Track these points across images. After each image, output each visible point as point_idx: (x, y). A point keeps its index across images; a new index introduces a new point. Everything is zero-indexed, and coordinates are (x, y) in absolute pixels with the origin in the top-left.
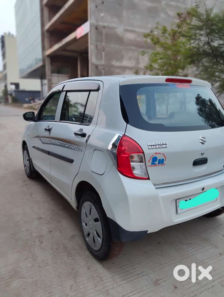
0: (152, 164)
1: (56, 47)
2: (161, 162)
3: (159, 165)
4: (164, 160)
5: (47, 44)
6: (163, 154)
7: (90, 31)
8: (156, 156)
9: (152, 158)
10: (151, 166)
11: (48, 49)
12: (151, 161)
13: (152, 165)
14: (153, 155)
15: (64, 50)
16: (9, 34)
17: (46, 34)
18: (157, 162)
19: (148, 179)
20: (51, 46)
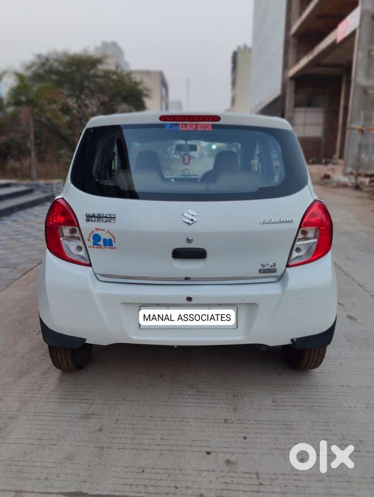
0: (94, 244)
1: (304, 61)
2: (109, 243)
3: (106, 248)
4: (113, 241)
5: (291, 58)
6: (108, 232)
7: (360, 26)
8: (98, 233)
9: (92, 235)
10: (93, 247)
11: (292, 67)
12: (92, 240)
13: (95, 246)
14: (93, 232)
15: (318, 65)
16: (245, 47)
17: (292, 41)
18: (101, 243)
19: (90, 265)
20: (298, 60)
